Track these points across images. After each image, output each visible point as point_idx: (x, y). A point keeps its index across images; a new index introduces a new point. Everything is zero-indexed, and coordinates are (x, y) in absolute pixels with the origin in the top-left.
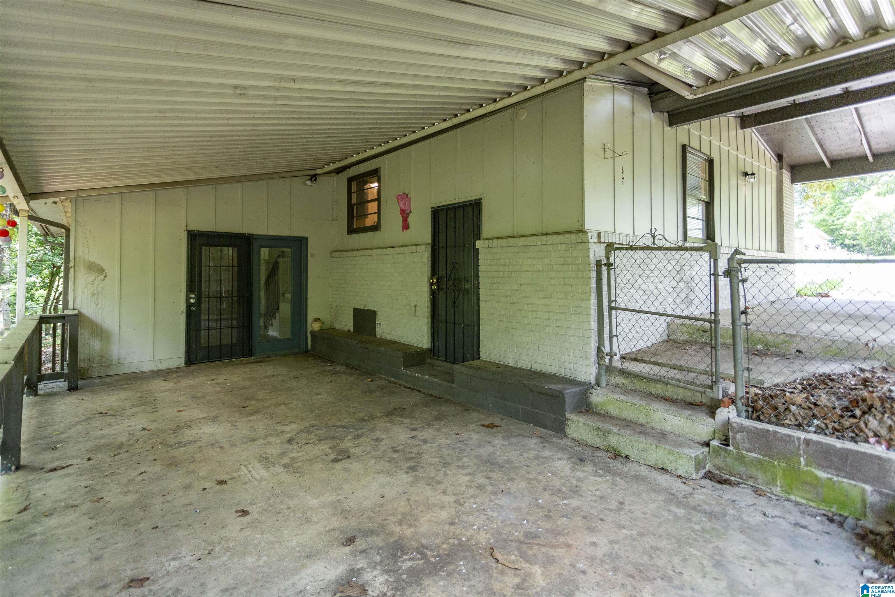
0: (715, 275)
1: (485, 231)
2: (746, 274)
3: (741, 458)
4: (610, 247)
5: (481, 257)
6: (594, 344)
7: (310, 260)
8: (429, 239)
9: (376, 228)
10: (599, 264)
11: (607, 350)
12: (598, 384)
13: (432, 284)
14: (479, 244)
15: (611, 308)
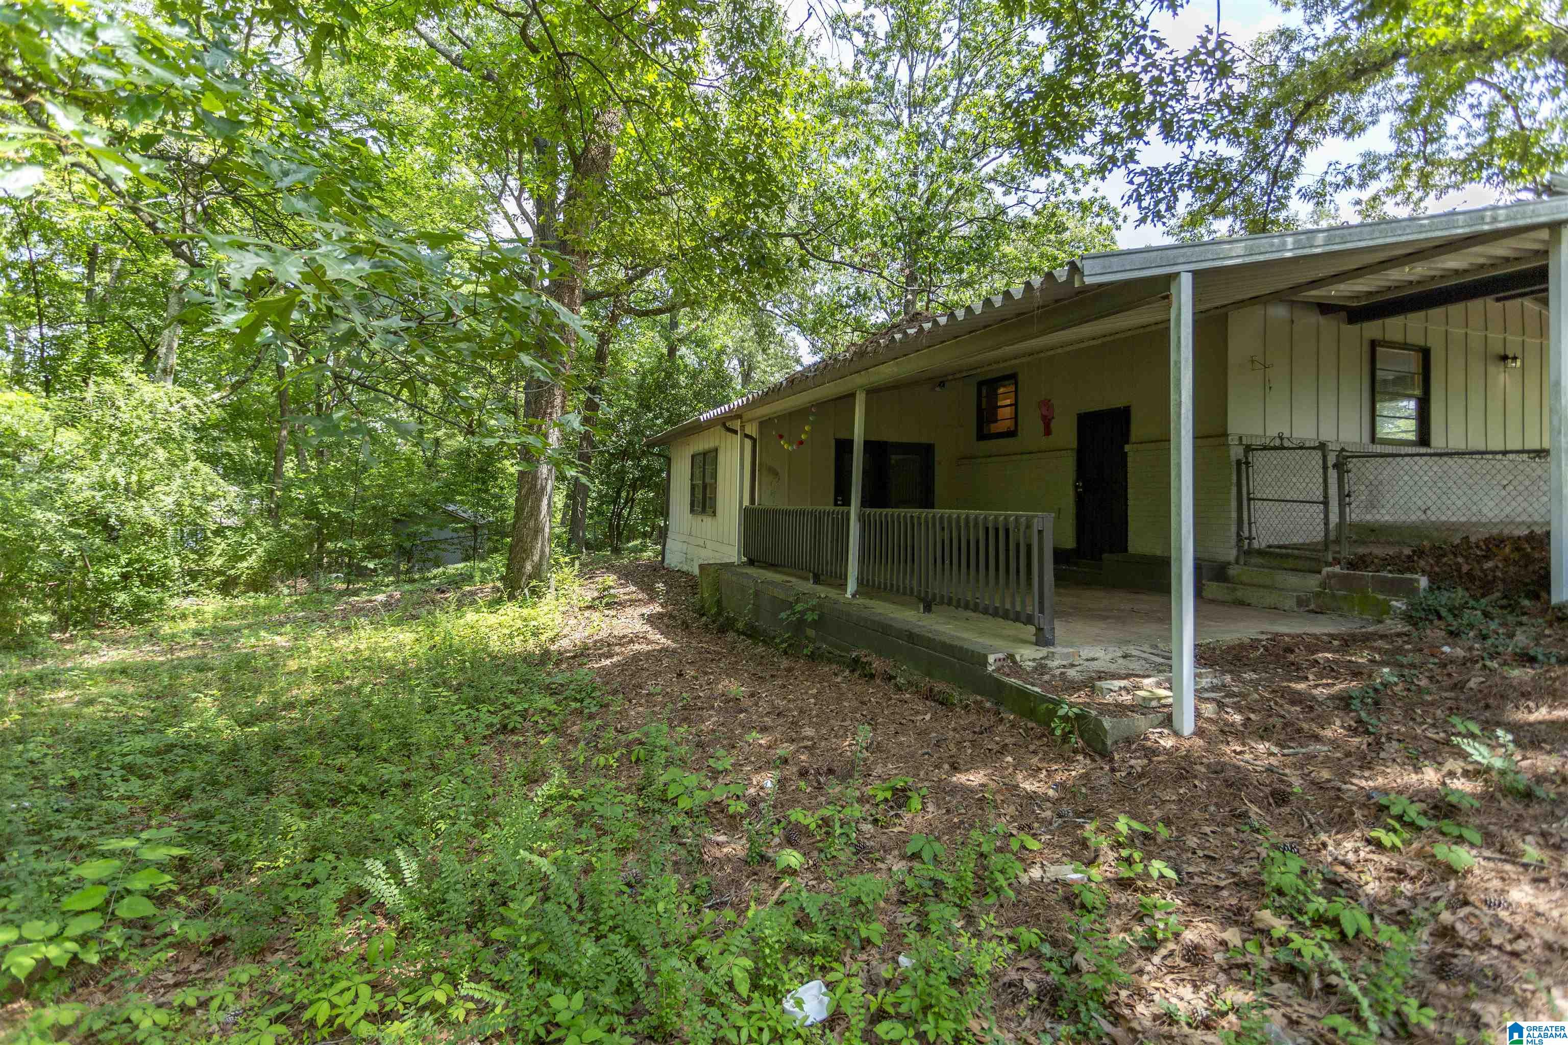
0: (1325, 468)
1: (1133, 437)
2: (1350, 466)
3: (1333, 596)
4: (1248, 449)
5: (1129, 459)
6: (1234, 529)
7: (937, 467)
8: (1074, 445)
9: (1011, 434)
10: (1239, 463)
11: (1246, 534)
12: (1237, 562)
13: (1077, 487)
14: (1127, 448)
15: (1249, 499)
